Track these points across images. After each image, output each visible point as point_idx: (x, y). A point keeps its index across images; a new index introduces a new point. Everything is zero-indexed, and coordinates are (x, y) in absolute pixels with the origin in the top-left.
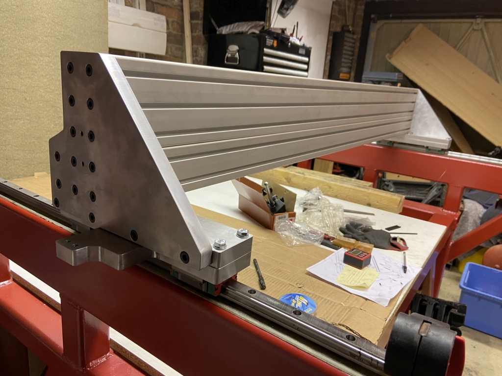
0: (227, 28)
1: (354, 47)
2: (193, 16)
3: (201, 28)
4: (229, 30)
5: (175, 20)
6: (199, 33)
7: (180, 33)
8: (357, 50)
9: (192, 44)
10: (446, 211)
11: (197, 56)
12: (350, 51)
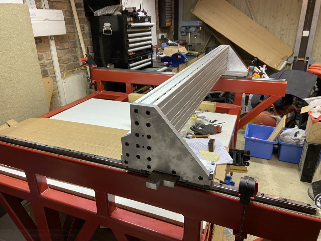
0: (100, 11)
1: (171, 5)
2: (77, 6)
3: (84, 13)
4: (102, 12)
5: (66, 9)
6: (83, 16)
7: (70, 17)
8: (173, 6)
9: (80, 24)
10: (235, 106)
11: (84, 30)
12: (169, 8)
